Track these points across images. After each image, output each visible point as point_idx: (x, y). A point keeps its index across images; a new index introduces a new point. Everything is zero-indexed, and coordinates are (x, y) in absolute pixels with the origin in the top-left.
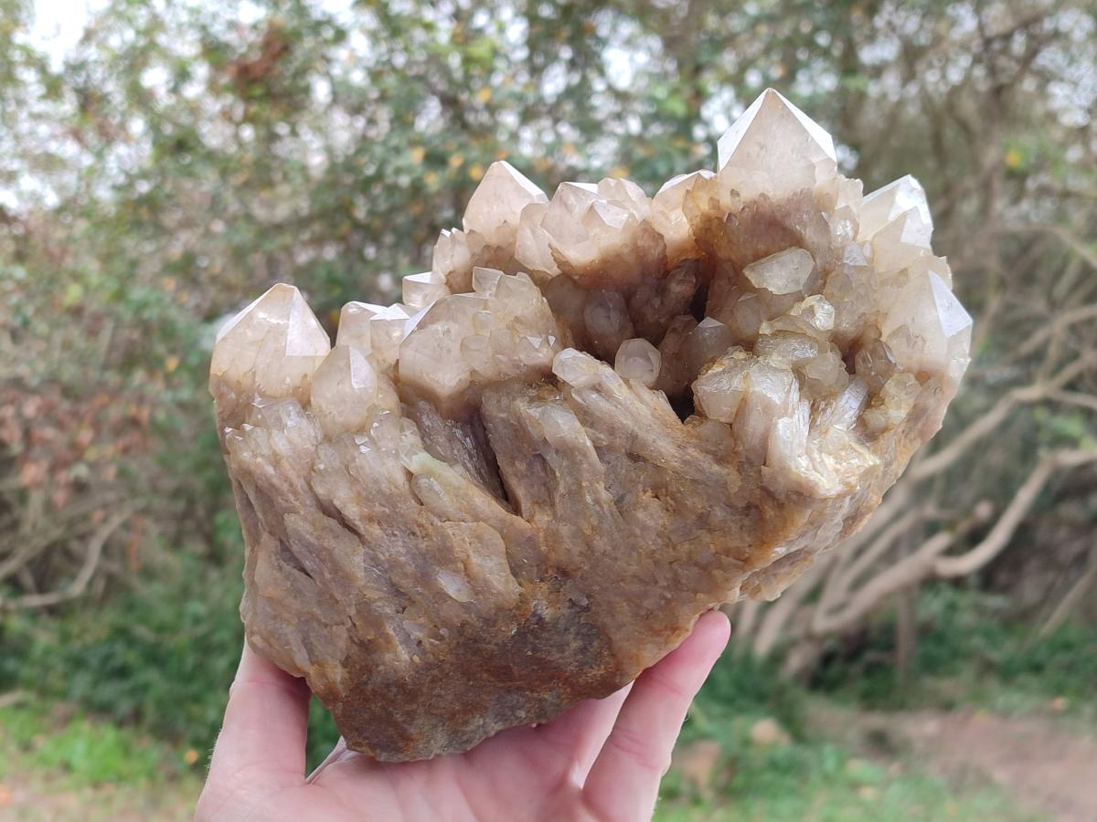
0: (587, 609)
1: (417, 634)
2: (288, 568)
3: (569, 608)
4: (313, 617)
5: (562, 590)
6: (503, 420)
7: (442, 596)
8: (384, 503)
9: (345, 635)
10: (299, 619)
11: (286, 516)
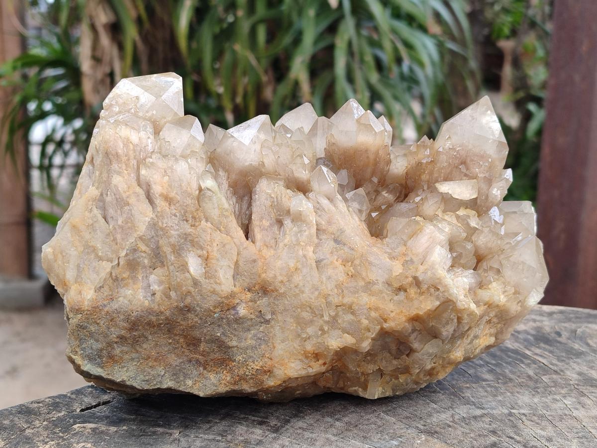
0: (267, 322)
1: (155, 287)
2: (97, 213)
3: (257, 317)
4: (94, 250)
5: (258, 302)
6: (267, 194)
7: (184, 268)
8: (179, 193)
9: (108, 270)
10: (84, 249)
11: (115, 176)
